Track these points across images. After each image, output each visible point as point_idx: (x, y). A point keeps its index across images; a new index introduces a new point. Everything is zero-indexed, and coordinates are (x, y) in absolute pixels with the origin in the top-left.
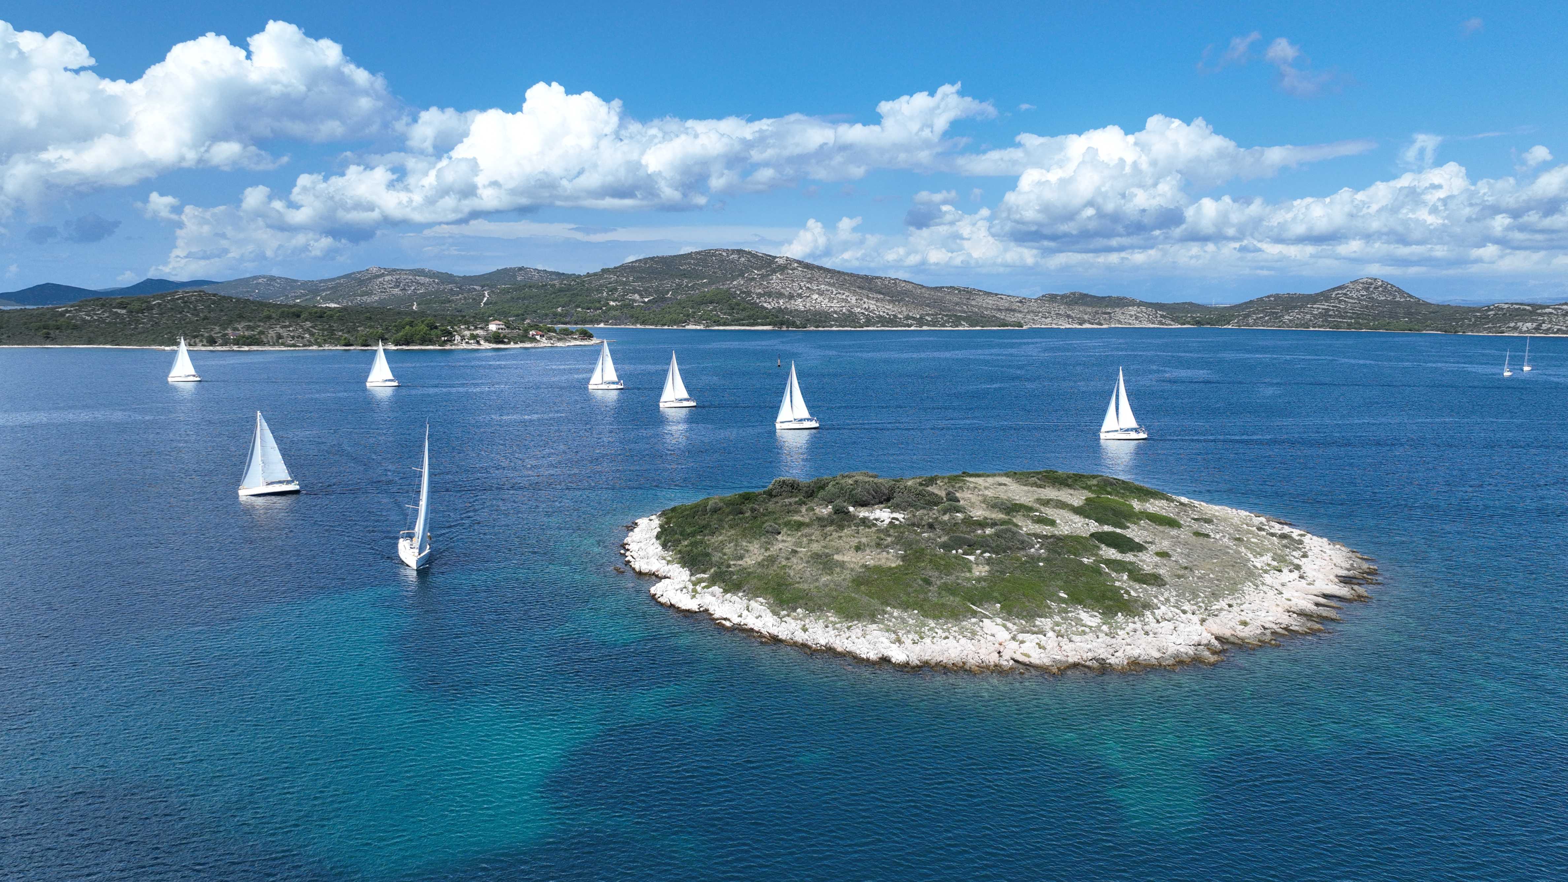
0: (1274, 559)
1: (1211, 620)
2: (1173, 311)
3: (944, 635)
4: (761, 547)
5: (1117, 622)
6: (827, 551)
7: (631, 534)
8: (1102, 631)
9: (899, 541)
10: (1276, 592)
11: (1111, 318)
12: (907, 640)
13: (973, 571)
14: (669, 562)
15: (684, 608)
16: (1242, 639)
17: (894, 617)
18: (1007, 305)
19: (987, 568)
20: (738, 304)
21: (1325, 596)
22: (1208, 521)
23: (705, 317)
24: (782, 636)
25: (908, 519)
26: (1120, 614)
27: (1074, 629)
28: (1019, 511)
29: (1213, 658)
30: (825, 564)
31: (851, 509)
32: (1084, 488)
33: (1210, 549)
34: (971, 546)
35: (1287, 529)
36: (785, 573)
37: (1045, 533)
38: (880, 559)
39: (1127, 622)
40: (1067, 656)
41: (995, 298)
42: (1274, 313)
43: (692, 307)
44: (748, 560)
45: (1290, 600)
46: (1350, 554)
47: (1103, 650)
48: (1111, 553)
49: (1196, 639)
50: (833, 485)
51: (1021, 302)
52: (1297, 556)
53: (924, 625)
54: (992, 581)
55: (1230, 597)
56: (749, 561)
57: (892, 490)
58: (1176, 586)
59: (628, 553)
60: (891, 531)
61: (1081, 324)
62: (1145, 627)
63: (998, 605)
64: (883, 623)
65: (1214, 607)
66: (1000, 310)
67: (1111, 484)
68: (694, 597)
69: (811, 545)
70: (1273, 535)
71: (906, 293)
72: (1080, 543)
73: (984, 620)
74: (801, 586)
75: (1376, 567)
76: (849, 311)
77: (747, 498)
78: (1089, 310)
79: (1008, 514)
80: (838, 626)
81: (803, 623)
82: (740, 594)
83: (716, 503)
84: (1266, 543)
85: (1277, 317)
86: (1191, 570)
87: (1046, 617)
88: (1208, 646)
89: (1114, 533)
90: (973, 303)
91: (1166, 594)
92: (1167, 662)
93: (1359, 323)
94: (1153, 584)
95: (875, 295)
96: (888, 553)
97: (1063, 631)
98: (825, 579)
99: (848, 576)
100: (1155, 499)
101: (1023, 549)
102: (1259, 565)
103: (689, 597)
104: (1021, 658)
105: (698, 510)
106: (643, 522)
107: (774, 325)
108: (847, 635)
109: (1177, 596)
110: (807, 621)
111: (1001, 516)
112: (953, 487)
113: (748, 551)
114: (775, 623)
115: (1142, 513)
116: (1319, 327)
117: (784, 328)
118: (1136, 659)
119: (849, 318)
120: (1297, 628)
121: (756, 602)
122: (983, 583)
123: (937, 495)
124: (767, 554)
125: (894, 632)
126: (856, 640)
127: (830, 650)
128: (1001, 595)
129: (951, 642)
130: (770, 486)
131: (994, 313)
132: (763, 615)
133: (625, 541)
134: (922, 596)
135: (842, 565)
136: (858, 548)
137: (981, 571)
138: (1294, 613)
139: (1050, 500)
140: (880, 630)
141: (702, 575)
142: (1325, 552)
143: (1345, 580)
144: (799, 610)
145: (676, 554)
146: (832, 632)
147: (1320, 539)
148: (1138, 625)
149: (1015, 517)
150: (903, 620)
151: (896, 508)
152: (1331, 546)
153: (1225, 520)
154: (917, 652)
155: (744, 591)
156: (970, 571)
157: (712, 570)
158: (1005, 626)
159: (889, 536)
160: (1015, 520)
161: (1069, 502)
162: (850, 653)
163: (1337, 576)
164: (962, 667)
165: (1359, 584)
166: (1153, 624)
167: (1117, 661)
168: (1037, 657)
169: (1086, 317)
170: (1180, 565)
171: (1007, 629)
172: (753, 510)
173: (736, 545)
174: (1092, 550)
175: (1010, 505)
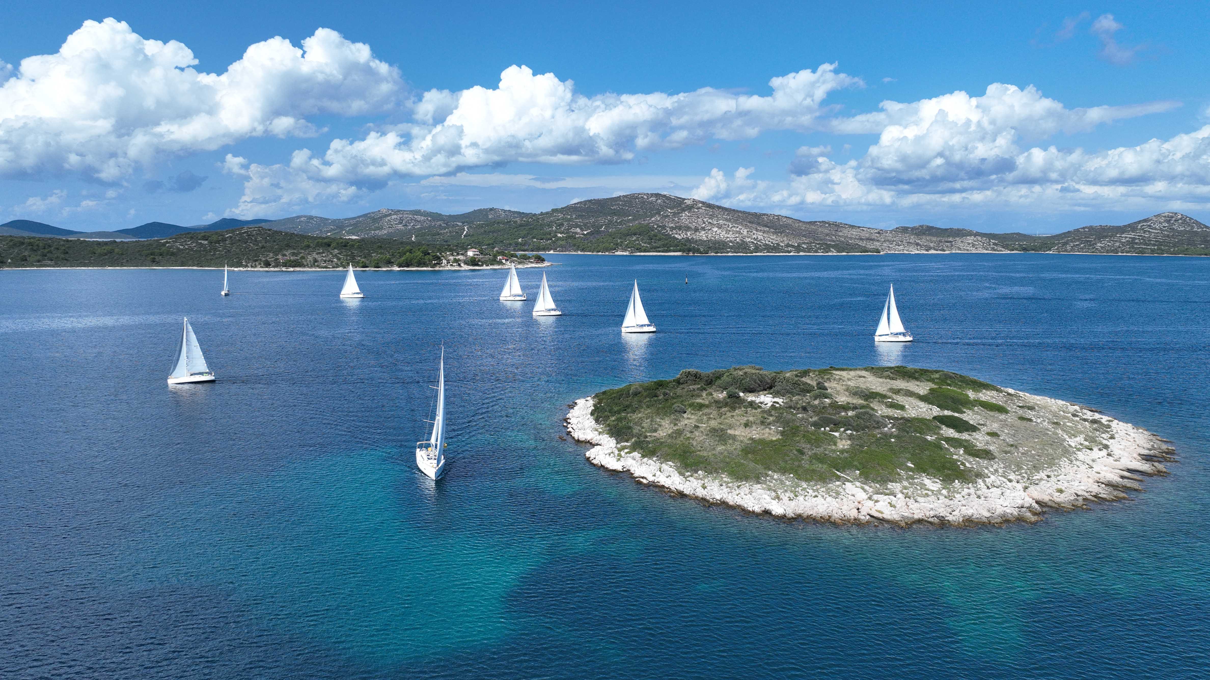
0: (1086, 440)
1: (1032, 488)
2: (1004, 240)
3: (814, 494)
4: (671, 423)
5: (954, 487)
6: (722, 427)
7: (572, 411)
8: (942, 494)
9: (779, 420)
10: (1087, 466)
11: (952, 245)
12: (785, 498)
13: (838, 444)
14: (600, 433)
15: (611, 468)
16: (1059, 504)
17: (775, 479)
18: (867, 235)
19: (849, 442)
20: (655, 236)
21: (1129, 470)
22: (1031, 408)
23: (630, 245)
24: (686, 492)
25: (786, 403)
26: (957, 481)
27: (919, 492)
28: (875, 398)
29: (1033, 519)
30: (720, 436)
31: (741, 394)
32: (928, 381)
33: (1032, 431)
34: (836, 425)
35: (1097, 416)
36: (689, 443)
37: (896, 416)
38: (763, 434)
39: (962, 488)
40: (913, 514)
41: (858, 230)
42: (1088, 241)
43: (620, 238)
44: (661, 432)
45: (1099, 473)
46: (1151, 437)
47: (943, 509)
48: (951, 433)
49: (1020, 502)
50: (727, 376)
51: (879, 233)
52: (1105, 437)
53: (798, 486)
54: (852, 453)
55: (1049, 470)
56: (661, 434)
57: (774, 380)
58: (1003, 460)
59: (569, 426)
60: (773, 412)
61: (927, 250)
62: (978, 492)
63: (858, 472)
64: (765, 484)
65: (1035, 478)
66: (861, 239)
67: (951, 377)
68: (619, 460)
69: (710, 422)
70: (1085, 420)
71: (787, 226)
72: (925, 424)
73: (846, 483)
74: (701, 453)
75: (1173, 448)
76: (742, 241)
77: (660, 384)
78: (934, 239)
79: (866, 400)
80: (730, 485)
81: (703, 482)
82: (654, 459)
83: (636, 388)
84: (1080, 426)
85: (1091, 244)
86: (1016, 447)
87: (896, 482)
88: (1030, 508)
89: (953, 416)
90: (840, 234)
91: (995, 466)
92: (996, 520)
93: (1161, 249)
94: (985, 458)
95: (762, 228)
96: (770, 429)
97: (910, 493)
98: (720, 448)
99: (739, 446)
100: (987, 390)
101: (879, 428)
102: (1073, 445)
103: (615, 460)
104: (876, 514)
105: (622, 394)
106: (581, 402)
107: (683, 251)
108: (738, 492)
109: (1004, 468)
110: (706, 480)
111: (861, 402)
112: (823, 378)
113: (660, 426)
114: (681, 482)
115: (976, 401)
116: (1127, 253)
117: (691, 254)
118: (970, 517)
119: (742, 246)
120: (1105, 496)
121: (667, 465)
122: (846, 454)
123: (809, 384)
124: (675, 428)
125: (775, 491)
126: (744, 497)
127: (723, 504)
128: (860, 463)
129: (820, 500)
130: (678, 376)
131: (857, 242)
132: (672, 475)
133: (567, 416)
134: (796, 463)
135: (734, 438)
136: (746, 425)
137: (844, 444)
138: (1102, 483)
139: (901, 389)
140: (763, 489)
141: (626, 444)
142: (1129, 435)
143: (1147, 458)
144: (700, 472)
145: (605, 427)
146: (726, 490)
147: (1125, 424)
148: (972, 491)
149: (872, 402)
150: (781, 481)
151: (776, 394)
152: (1135, 430)
153: (1045, 407)
154: (792, 507)
155: (657, 457)
156: (835, 444)
157: (633, 440)
158: (863, 489)
159: (771, 415)
160: (872, 405)
161: (916, 392)
162: (739, 506)
163: (1140, 455)
164: (828, 520)
165: (1159, 462)
166: (984, 489)
167: (954, 518)
168: (888, 514)
169: (932, 245)
170: (1007, 443)
171: (865, 491)
172: (665, 394)
173: (652, 421)
174: (934, 430)
175: (868, 393)
